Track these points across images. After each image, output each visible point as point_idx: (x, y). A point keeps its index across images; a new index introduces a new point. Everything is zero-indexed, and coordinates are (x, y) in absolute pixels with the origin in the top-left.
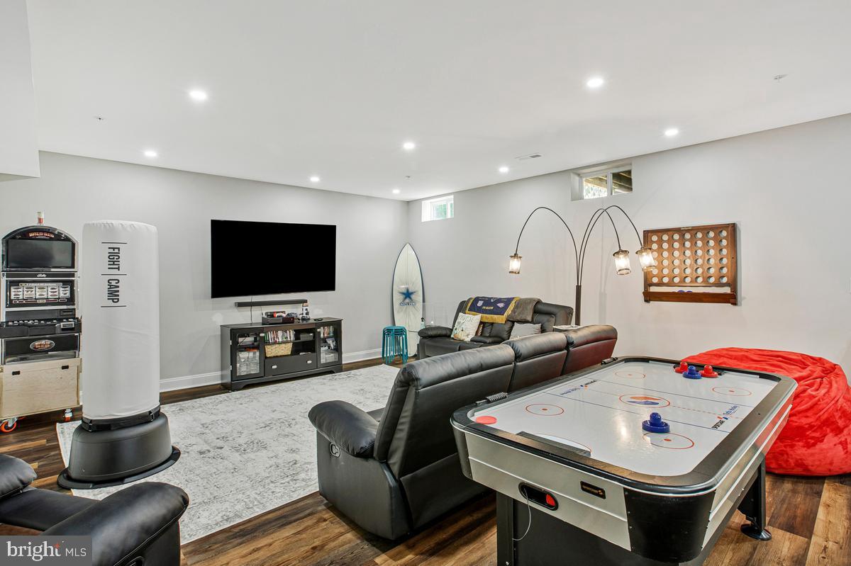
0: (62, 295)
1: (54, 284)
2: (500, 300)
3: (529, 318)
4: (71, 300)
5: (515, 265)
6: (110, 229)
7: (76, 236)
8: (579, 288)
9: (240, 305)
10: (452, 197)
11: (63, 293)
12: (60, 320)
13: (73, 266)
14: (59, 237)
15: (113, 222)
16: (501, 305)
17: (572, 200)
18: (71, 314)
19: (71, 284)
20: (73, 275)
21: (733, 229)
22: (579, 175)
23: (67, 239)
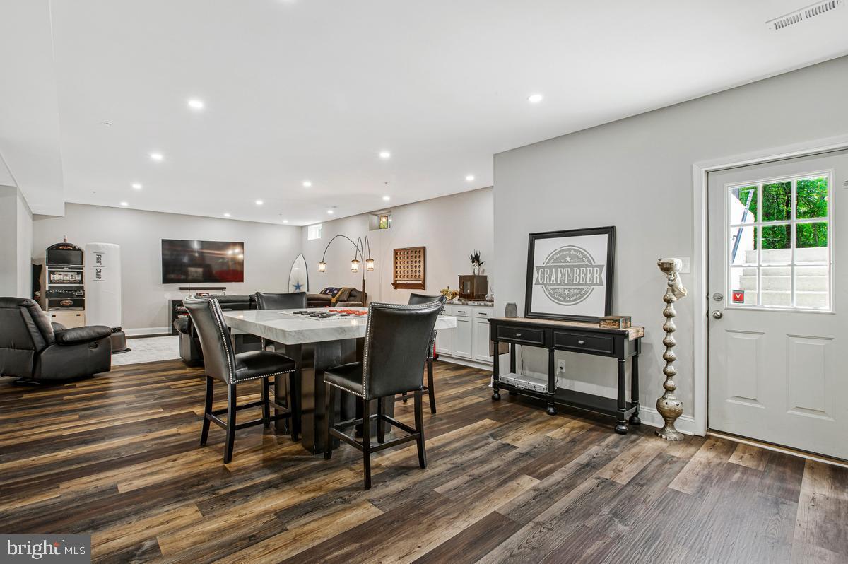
0: (76, 279)
1: (72, 273)
2: (336, 289)
3: (346, 299)
4: (81, 282)
5: (322, 267)
6: (97, 246)
7: (83, 249)
8: (364, 281)
9: (181, 289)
10: (321, 225)
11: (77, 278)
12: (76, 291)
13: (82, 264)
14: (75, 249)
15: (99, 244)
16: (336, 292)
17: (370, 230)
18: (82, 288)
19: (82, 273)
20: (82, 269)
21: (424, 248)
22: (377, 215)
23: (79, 250)
